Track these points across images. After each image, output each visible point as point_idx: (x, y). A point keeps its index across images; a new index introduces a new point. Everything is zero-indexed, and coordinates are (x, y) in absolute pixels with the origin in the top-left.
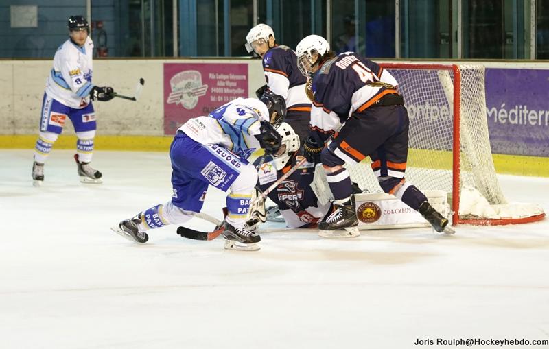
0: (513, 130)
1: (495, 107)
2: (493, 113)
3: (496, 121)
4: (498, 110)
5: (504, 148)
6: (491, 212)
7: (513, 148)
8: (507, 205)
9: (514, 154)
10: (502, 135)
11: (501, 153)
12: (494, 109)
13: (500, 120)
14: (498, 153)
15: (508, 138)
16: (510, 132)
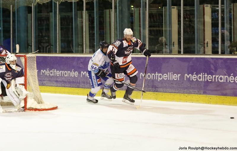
0: (51, 78)
1: (45, 70)
2: (45, 72)
3: (45, 74)
4: (46, 71)
5: (48, 84)
6: (38, 107)
7: (51, 84)
8: (44, 104)
9: (52, 86)
10: (48, 79)
11: (47, 86)
12: (45, 71)
13: (47, 74)
14: (46, 86)
15: (50, 81)
16: (50, 79)
